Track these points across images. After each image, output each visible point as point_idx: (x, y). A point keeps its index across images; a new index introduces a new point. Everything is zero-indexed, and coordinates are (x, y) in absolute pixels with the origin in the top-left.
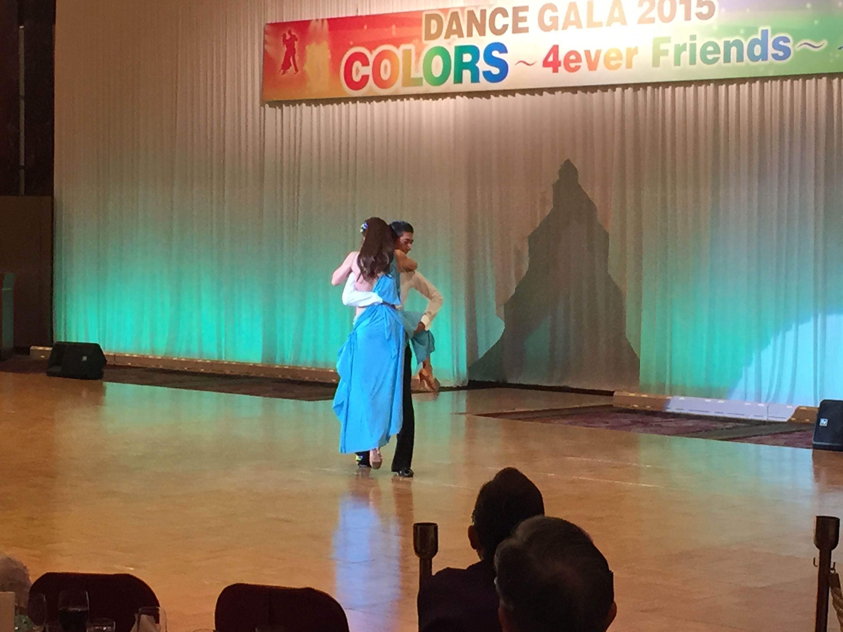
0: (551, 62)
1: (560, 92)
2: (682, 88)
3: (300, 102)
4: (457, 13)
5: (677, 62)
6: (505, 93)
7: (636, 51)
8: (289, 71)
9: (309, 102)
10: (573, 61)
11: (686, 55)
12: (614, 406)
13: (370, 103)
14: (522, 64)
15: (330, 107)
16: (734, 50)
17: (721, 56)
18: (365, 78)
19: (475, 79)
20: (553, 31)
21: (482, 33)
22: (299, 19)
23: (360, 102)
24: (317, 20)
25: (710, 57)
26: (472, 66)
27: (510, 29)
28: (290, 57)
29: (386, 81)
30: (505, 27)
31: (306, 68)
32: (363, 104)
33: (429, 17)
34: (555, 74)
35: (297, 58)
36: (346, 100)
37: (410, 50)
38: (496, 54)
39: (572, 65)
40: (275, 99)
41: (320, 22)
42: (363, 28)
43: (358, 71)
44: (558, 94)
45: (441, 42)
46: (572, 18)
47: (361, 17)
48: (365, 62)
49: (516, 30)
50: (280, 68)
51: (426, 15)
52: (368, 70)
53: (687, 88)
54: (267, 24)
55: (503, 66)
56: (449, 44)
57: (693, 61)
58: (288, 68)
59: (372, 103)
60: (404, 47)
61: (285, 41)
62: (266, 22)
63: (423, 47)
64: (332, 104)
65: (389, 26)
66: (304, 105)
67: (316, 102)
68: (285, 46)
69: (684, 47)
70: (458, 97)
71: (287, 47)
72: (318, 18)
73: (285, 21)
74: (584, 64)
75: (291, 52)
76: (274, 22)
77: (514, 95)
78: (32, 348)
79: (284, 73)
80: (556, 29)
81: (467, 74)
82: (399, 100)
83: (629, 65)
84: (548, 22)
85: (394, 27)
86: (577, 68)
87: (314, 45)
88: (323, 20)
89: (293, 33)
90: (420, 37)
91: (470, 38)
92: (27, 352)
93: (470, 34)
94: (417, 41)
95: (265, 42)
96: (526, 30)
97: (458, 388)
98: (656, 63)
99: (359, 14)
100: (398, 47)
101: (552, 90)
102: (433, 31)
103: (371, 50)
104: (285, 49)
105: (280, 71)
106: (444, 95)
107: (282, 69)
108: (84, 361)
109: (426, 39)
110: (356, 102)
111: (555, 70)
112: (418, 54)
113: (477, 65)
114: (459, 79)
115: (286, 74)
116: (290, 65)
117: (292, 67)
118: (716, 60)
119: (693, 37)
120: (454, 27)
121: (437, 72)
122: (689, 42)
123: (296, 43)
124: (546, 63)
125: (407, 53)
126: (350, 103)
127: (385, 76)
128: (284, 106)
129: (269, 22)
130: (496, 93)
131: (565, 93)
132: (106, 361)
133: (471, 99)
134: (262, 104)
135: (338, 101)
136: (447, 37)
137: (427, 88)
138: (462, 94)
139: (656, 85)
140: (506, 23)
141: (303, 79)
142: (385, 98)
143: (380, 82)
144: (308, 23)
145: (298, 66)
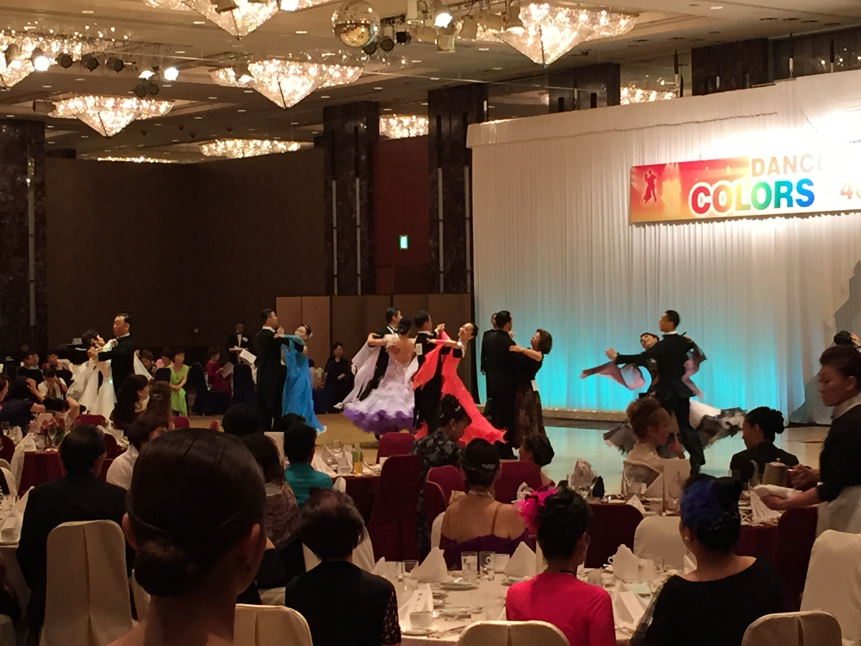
1: (853, 213)
3: (659, 223)
4: (775, 158)
6: (813, 214)
8: (649, 200)
9: (665, 223)
13: (712, 223)
14: (825, 194)
15: (682, 226)
18: (707, 206)
19: (790, 204)
21: (794, 171)
22: (656, 163)
23: (705, 223)
24: (670, 164)
26: (788, 196)
27: (815, 168)
28: (650, 191)
29: (723, 207)
30: (811, 167)
31: (663, 198)
33: (754, 161)
34: (849, 200)
35: (656, 191)
36: (694, 221)
37: (740, 185)
38: (805, 187)
40: (639, 221)
41: (673, 165)
42: (705, 168)
43: (702, 200)
45: (763, 178)
47: (703, 162)
48: (707, 193)
50: (643, 198)
52: (709, 199)
54: (633, 167)
55: (811, 196)
56: (770, 179)
58: (649, 198)
60: (735, 182)
61: (647, 179)
63: (750, 182)
64: (683, 224)
65: (725, 167)
66: (661, 225)
67: (671, 223)
68: (647, 182)
70: (777, 218)
72: (671, 162)
73: (646, 164)
75: (651, 187)
76: (638, 165)
77: (820, 216)
79: (646, 202)
81: (784, 201)
82: (733, 221)
85: (728, 168)
87: (668, 181)
88: (675, 164)
89: (653, 173)
90: (748, 175)
91: (785, 175)
93: (785, 172)
94: (745, 178)
95: (631, 180)
99: (702, 159)
101: (847, 212)
102: (758, 170)
103: (712, 184)
104: (646, 185)
105: (643, 200)
106: (767, 217)
107: (645, 198)
109: (753, 176)
110: (701, 223)
111: (850, 198)
112: (747, 187)
113: (792, 194)
114: (778, 205)
115: (648, 203)
116: (650, 196)
117: (652, 198)
120: (774, 167)
121: (762, 199)
123: (655, 181)
124: (842, 193)
125: (738, 187)
126: (697, 223)
127: (722, 203)
128: (646, 226)
129: (635, 165)
130: (807, 214)
131: (857, 214)
133: (787, 219)
134: (630, 224)
135: (687, 222)
136: (769, 174)
137: (755, 211)
138: (781, 215)
140: (812, 165)
141: (661, 206)
142: (723, 219)
143: (718, 207)
144: (664, 165)
145: (656, 197)
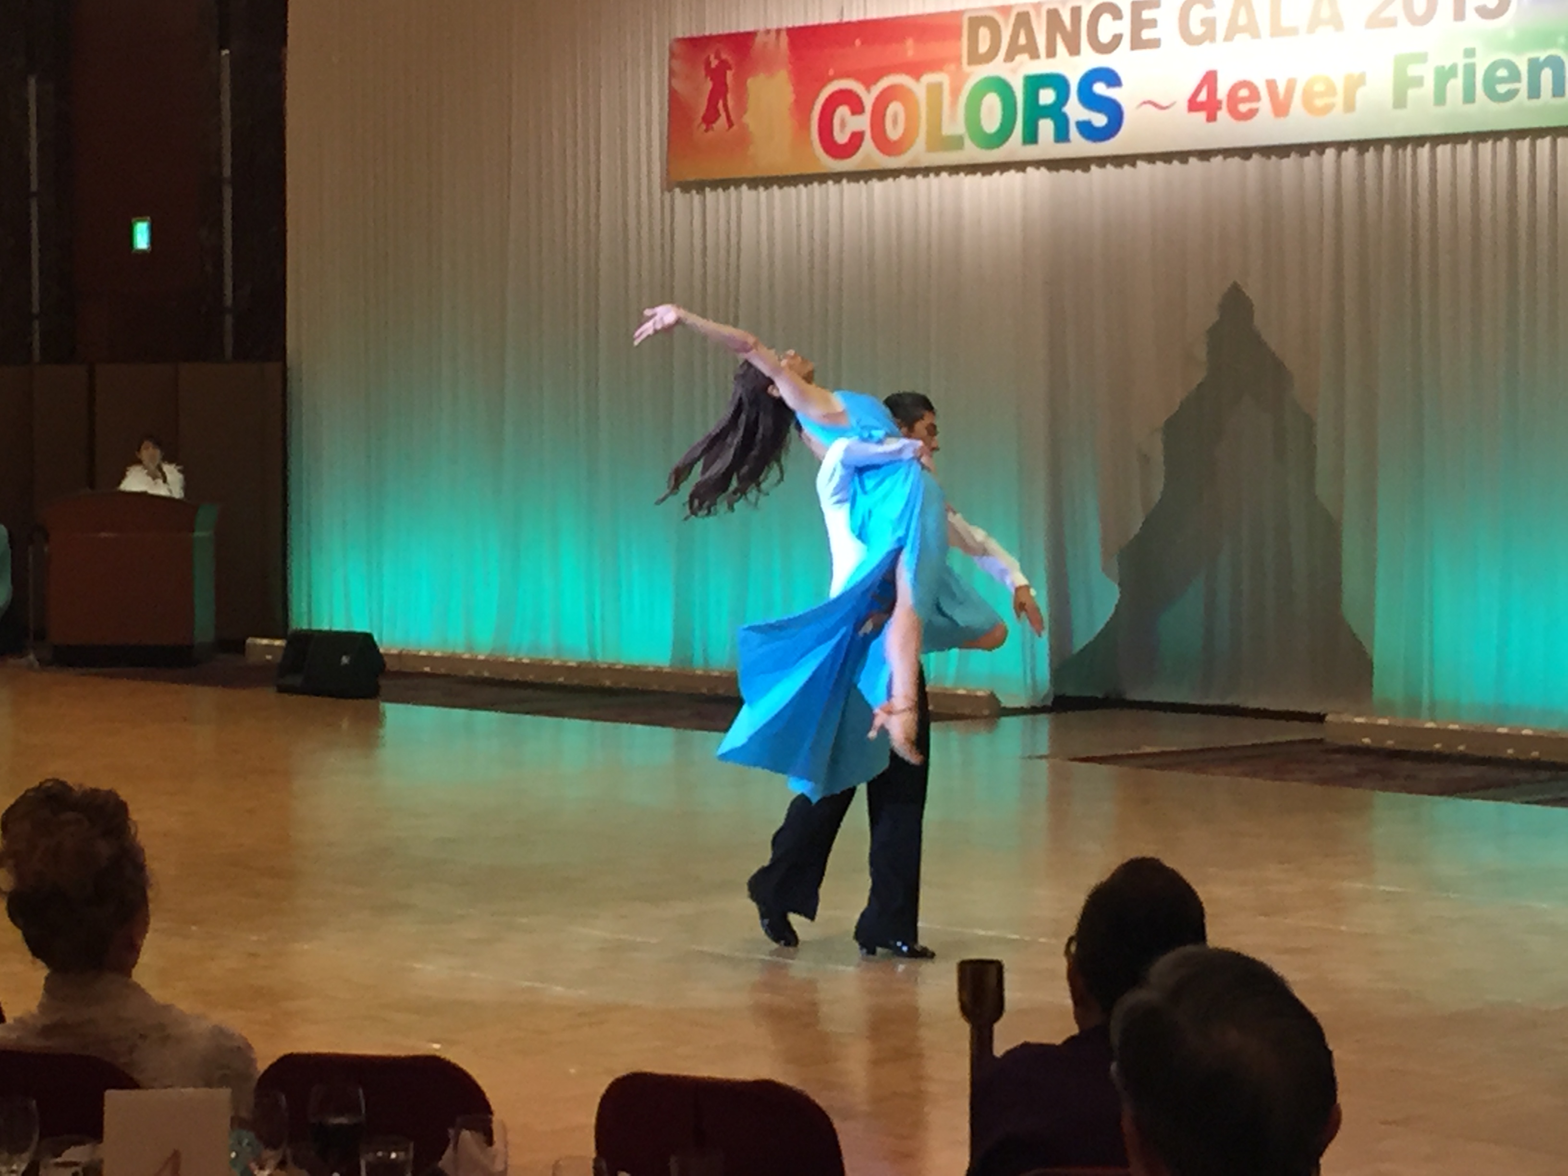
0: (1202, 103)
1: (1220, 158)
2: (1449, 147)
3: (737, 183)
4: (1027, 14)
5: (1440, 98)
6: (1119, 160)
7: (1361, 80)
8: (715, 126)
9: (754, 183)
10: (1244, 100)
11: (1456, 86)
12: (1328, 740)
13: (866, 182)
14: (1150, 107)
15: (791, 191)
16: (1547, 75)
17: (1523, 86)
18: (857, 139)
19: (1062, 135)
20: (1207, 44)
21: (1074, 49)
22: (734, 30)
23: (849, 181)
24: (768, 32)
25: (1502, 89)
26: (1056, 112)
27: (1126, 42)
28: (717, 103)
29: (895, 142)
30: (1117, 39)
31: (748, 119)
32: (853, 185)
33: (977, 22)
34: (1212, 125)
35: (730, 103)
36: (823, 178)
37: (940, 85)
38: (1100, 88)
39: (1243, 108)
40: (691, 178)
41: (773, 35)
42: (853, 44)
43: (843, 124)
44: (1218, 160)
45: (997, 68)
46: (1242, 20)
47: (849, 24)
48: (857, 107)
49: (1137, 43)
50: (700, 120)
51: (972, 20)
52: (862, 123)
53: (1459, 147)
54: (676, 40)
55: (1115, 112)
56: (1014, 71)
57: (1469, 97)
58: (714, 122)
59: (870, 183)
60: (928, 78)
61: (709, 71)
62: (673, 37)
63: (964, 78)
64: (795, 185)
65: (901, 39)
66: (744, 188)
67: (767, 182)
68: (709, 78)
69: (1452, 71)
70: (1030, 170)
71: (712, 79)
72: (769, 27)
73: (707, 33)
74: (1265, 104)
75: (719, 91)
76: (687, 35)
77: (1134, 165)
78: (249, 641)
79: (707, 130)
80: (1213, 39)
81: (1046, 127)
82: (917, 177)
83: (1350, 106)
84: (1197, 29)
85: (910, 42)
86: (1252, 113)
87: (762, 77)
88: (778, 31)
89: (724, 56)
90: (958, 59)
91: (1051, 60)
92: (239, 647)
93: (1051, 53)
94: (952, 67)
95: (672, 73)
96: (1155, 43)
97: (1033, 710)
98: (1400, 102)
99: (846, 19)
100: (917, 77)
101: (1205, 155)
102: (984, 47)
103: (868, 84)
104: (709, 85)
105: (699, 126)
106: (1004, 167)
107: (704, 122)
108: (346, 665)
109: (971, 62)
110: (840, 182)
111: (1211, 118)
112: (955, 92)
113: (1067, 109)
114: (1031, 137)
115: (710, 133)
116: (717, 115)
117: (722, 119)
118: (1512, 94)
119: (1470, 53)
120: (1022, 40)
121: (991, 123)
122: (1461, 62)
123: (729, 74)
124: (1193, 105)
125: (935, 90)
126: (830, 183)
127: (894, 133)
128: (707, 189)
129: (680, 35)
130: (1102, 161)
131: (1229, 160)
132: (384, 665)
133: (1055, 173)
134: (667, 188)
135: (807, 179)
136: (1010, 57)
137: (972, 153)
138: (1038, 164)
139: (1400, 142)
140: (1118, 32)
141: (743, 140)
142: (895, 173)
143: (884, 145)
144: (750, 36)
145: (733, 117)
